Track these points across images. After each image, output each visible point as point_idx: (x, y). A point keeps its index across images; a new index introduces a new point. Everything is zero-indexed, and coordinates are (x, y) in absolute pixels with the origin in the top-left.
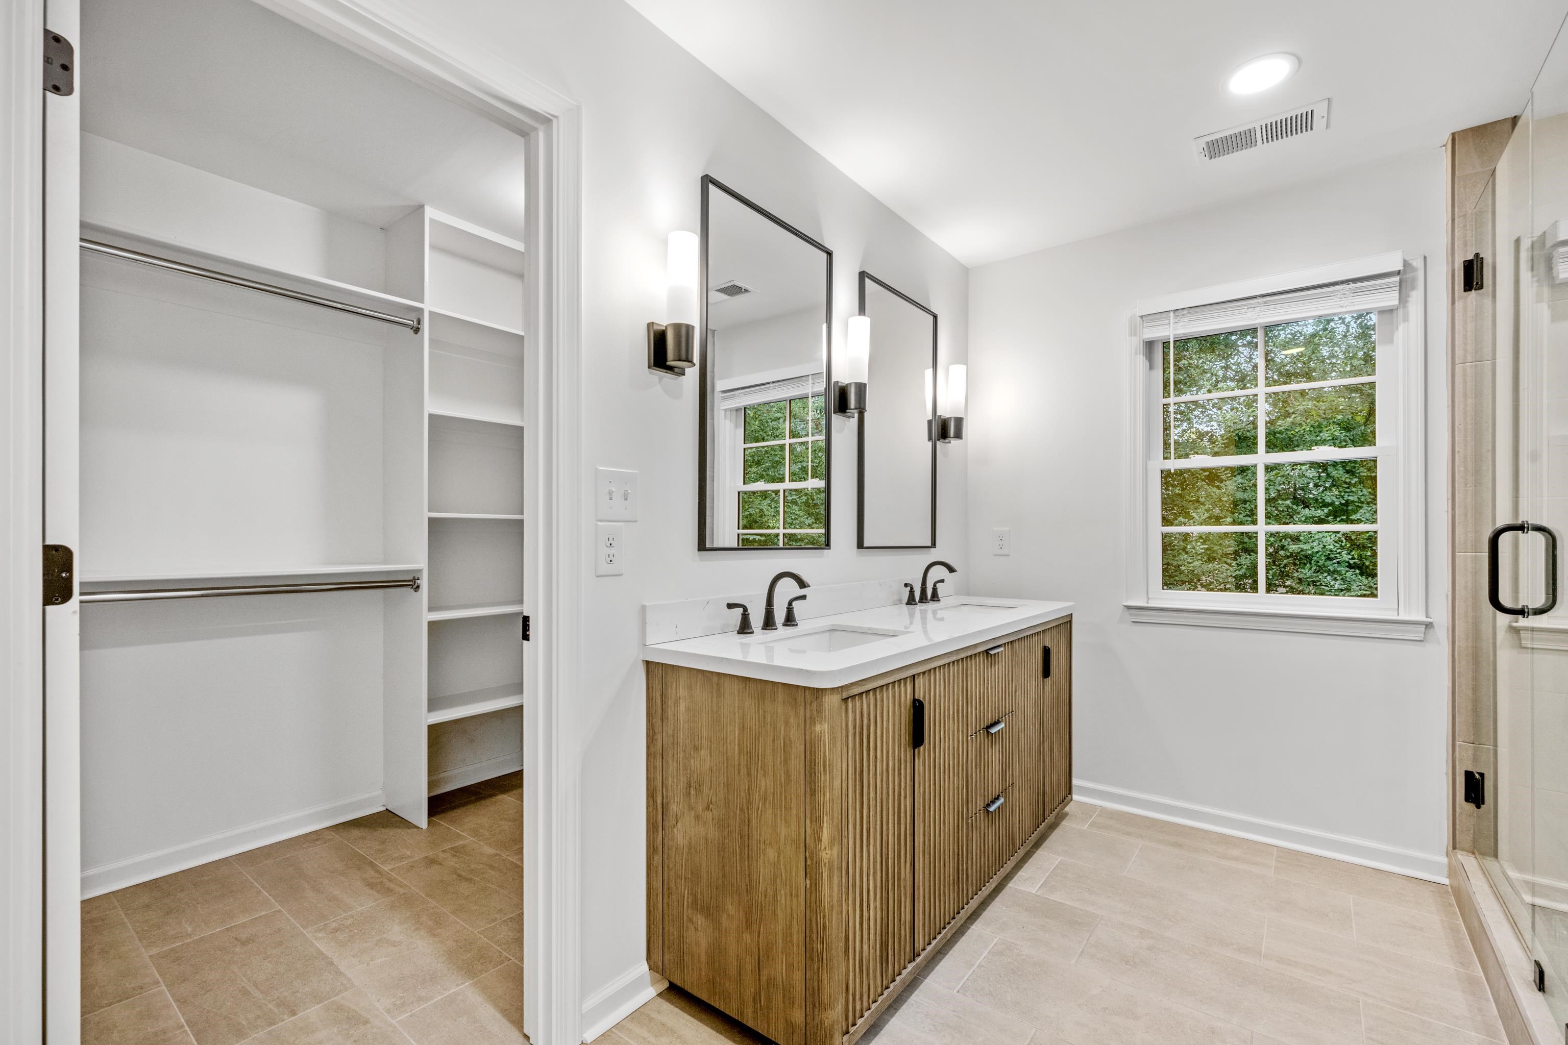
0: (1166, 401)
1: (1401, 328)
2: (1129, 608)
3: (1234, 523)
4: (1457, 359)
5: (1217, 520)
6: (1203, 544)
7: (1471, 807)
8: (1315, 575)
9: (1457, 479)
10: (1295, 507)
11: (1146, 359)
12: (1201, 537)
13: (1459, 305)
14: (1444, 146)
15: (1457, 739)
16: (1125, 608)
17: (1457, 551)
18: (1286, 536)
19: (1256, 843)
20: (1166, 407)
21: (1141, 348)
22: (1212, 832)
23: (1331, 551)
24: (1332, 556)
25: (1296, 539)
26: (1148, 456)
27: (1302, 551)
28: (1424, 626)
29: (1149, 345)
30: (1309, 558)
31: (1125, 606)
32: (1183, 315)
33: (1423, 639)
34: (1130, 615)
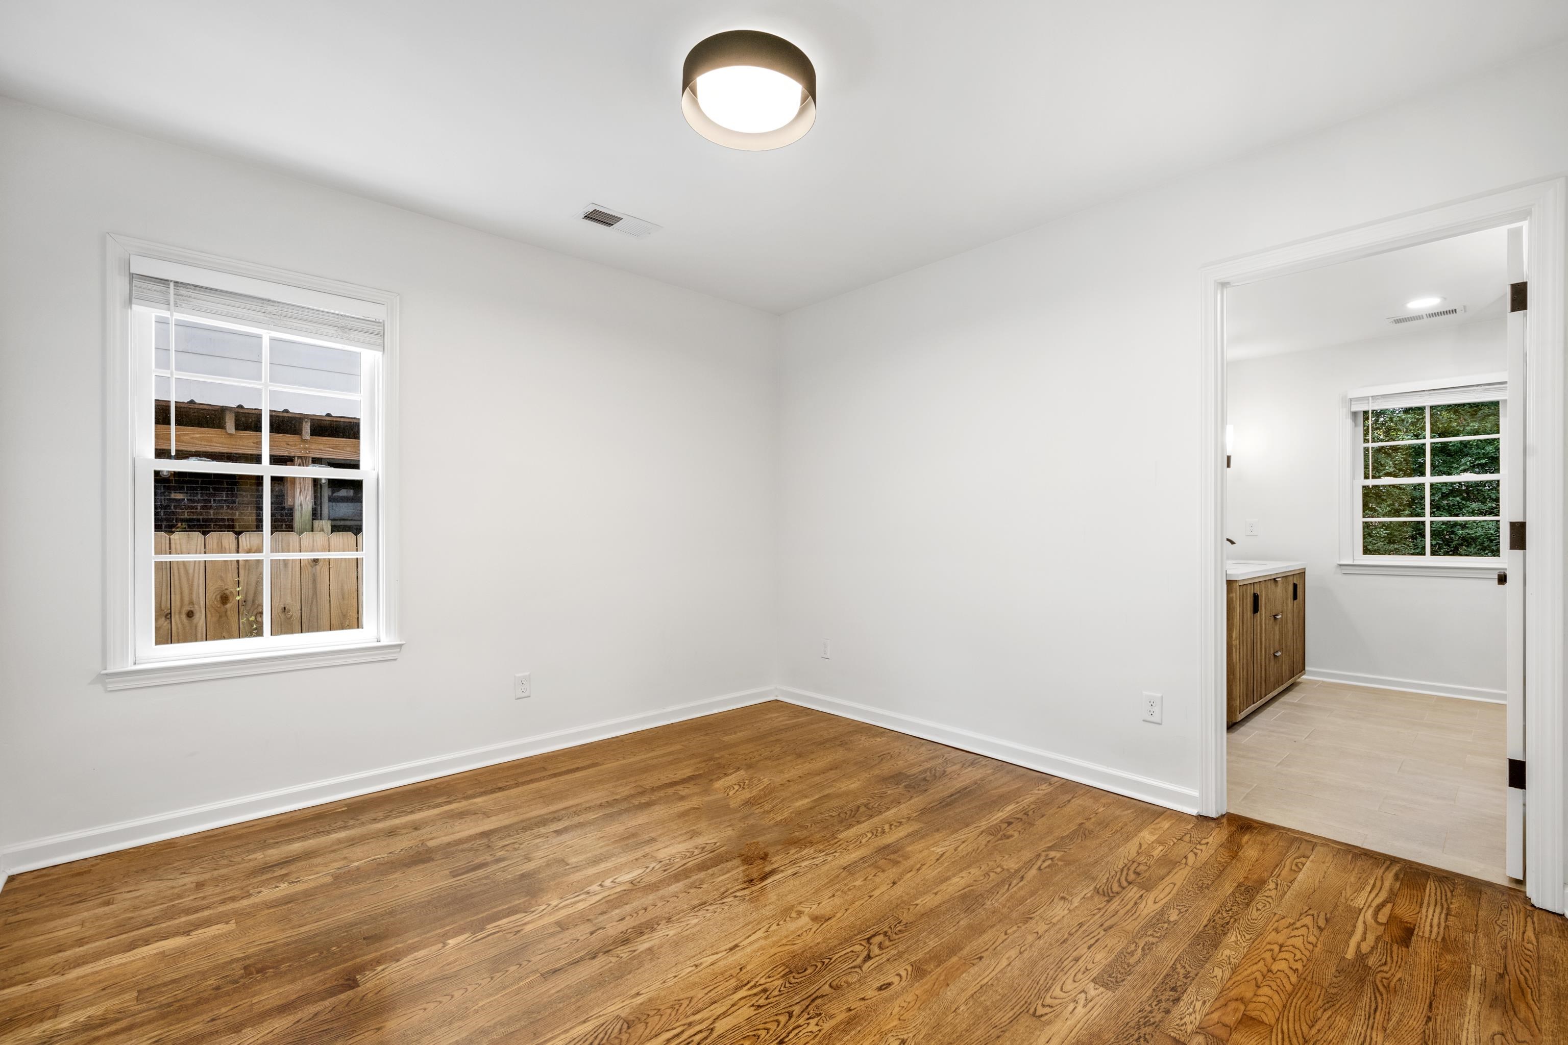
0: (1366, 445)
2: (1341, 565)
3: (1411, 515)
5: (1397, 513)
6: (1385, 530)
10: (1463, 502)
11: (1353, 422)
12: (1384, 525)
16: (1339, 565)
18: (1456, 524)
20: (1366, 450)
21: (1350, 415)
23: (1492, 534)
24: (1493, 538)
25: (1464, 526)
26: (1353, 478)
27: (1469, 534)
29: (1355, 414)
30: (1474, 540)
32: (1378, 399)
34: (1344, 569)
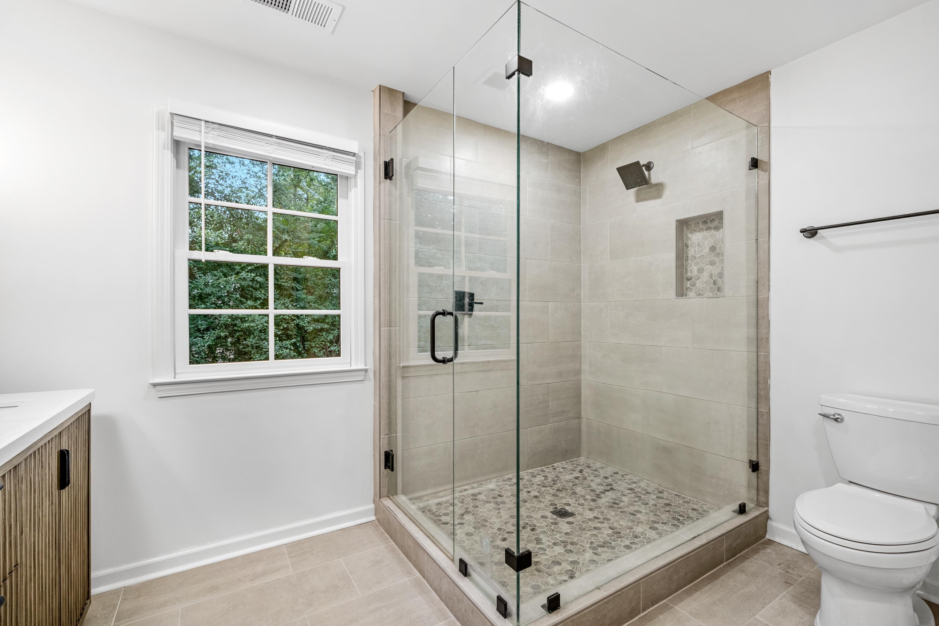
1: (353, 190)
2: (155, 385)
4: (381, 216)
7: (388, 470)
8: (258, 342)
9: (381, 285)
11: (174, 156)
13: (382, 185)
14: (373, 91)
15: (381, 435)
16: (151, 386)
17: (381, 326)
19: (270, 549)
20: (194, 204)
21: (168, 143)
22: (236, 558)
26: (174, 246)
28: (364, 372)
31: (152, 384)
32: (213, 128)
33: (363, 379)
34: (157, 391)
